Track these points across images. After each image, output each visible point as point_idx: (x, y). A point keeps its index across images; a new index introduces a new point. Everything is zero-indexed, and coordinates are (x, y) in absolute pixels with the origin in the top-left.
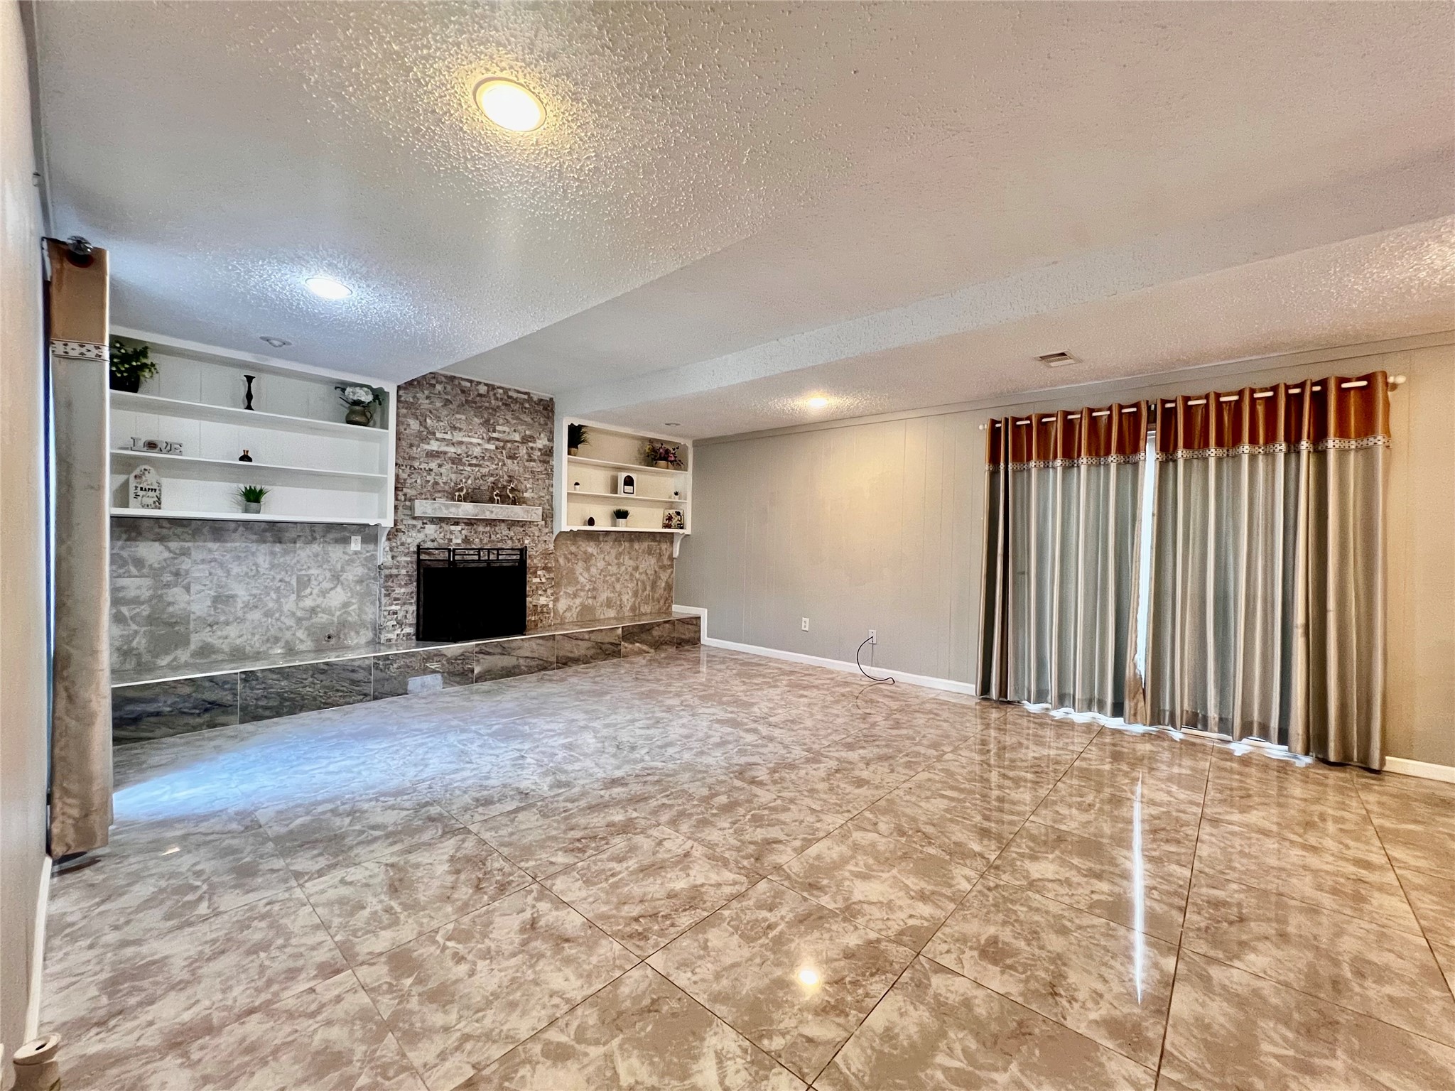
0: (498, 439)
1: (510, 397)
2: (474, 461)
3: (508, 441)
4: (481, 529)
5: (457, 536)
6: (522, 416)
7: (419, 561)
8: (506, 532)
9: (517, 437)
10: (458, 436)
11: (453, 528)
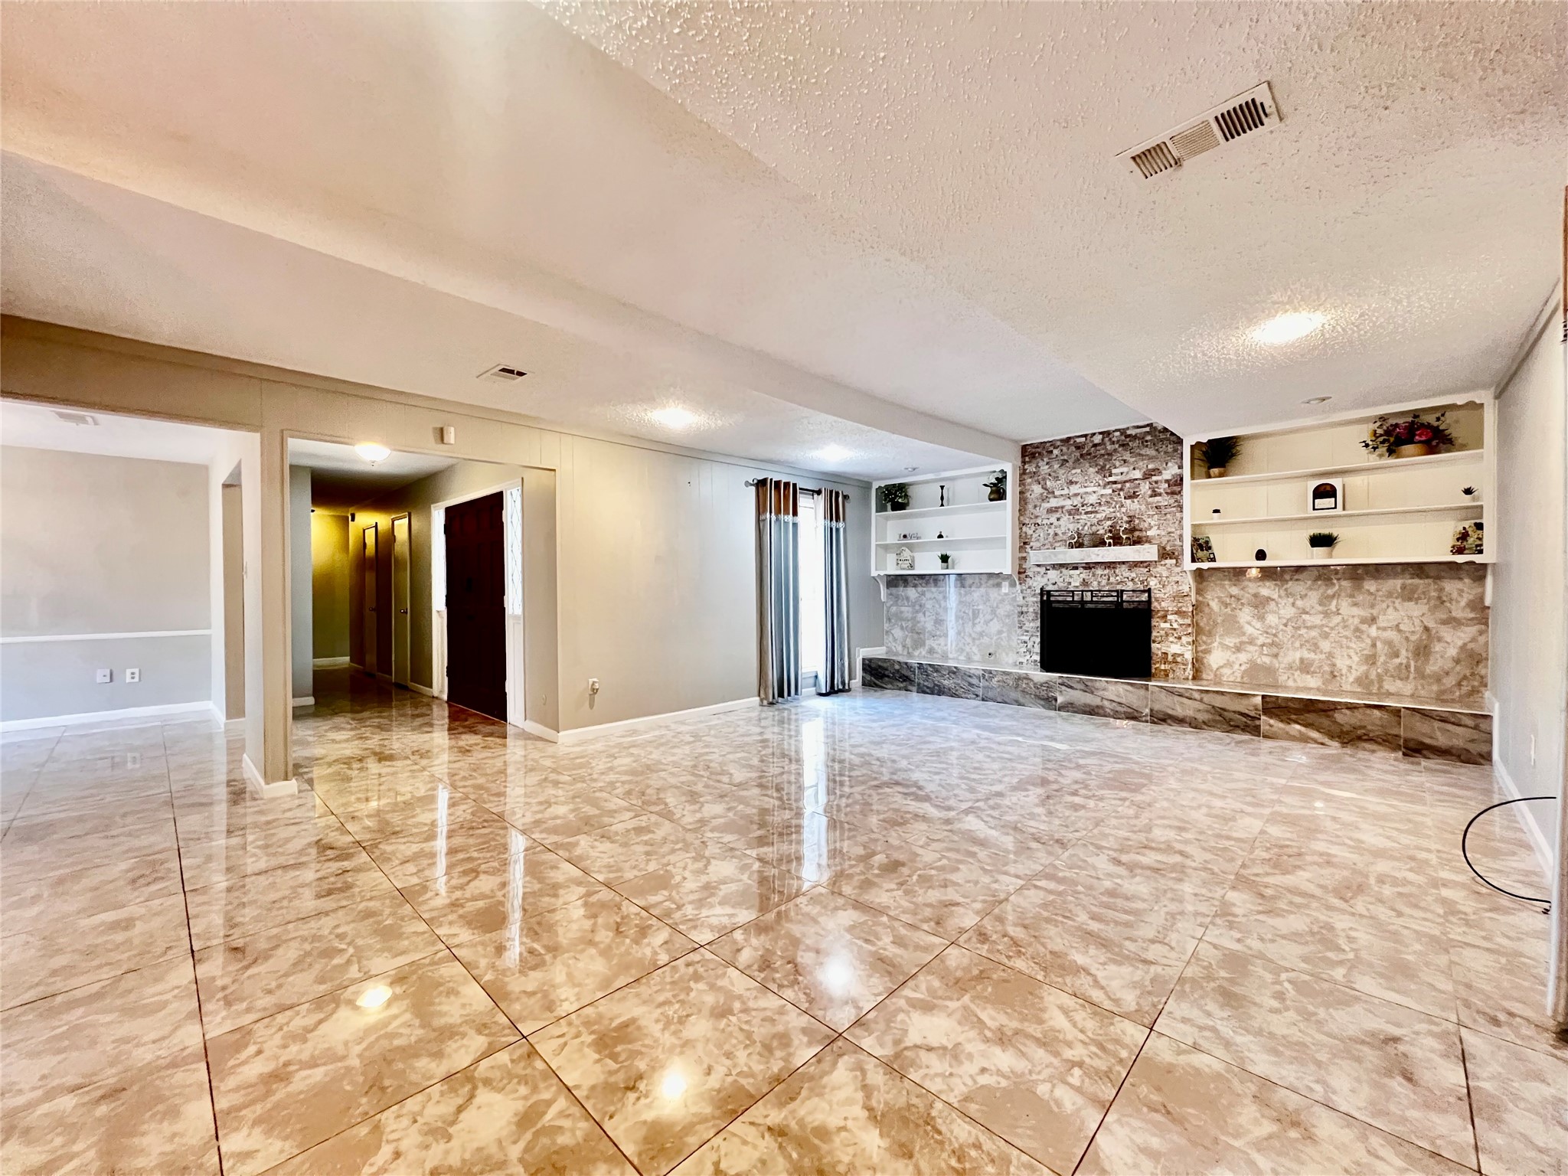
0: (1115, 483)
2: (1090, 509)
3: (1125, 482)
5: (1076, 579)
6: (1142, 452)
7: (1042, 601)
10: (1074, 489)
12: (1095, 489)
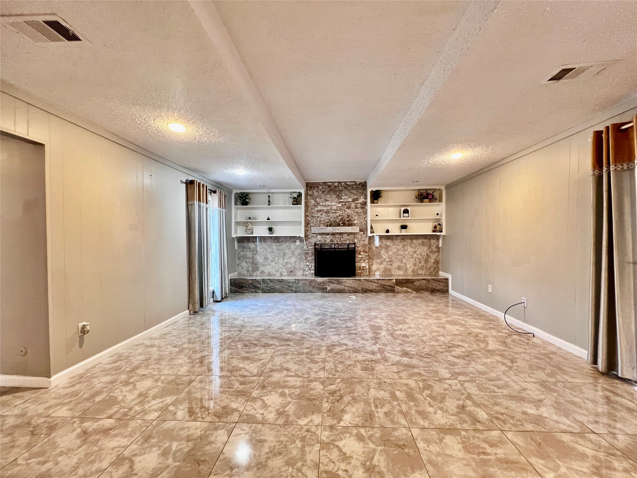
0: (343, 202)
1: (347, 185)
2: (333, 212)
3: (347, 202)
4: (337, 236)
5: (328, 239)
6: (352, 191)
7: (315, 248)
8: (347, 237)
9: (350, 200)
10: (328, 203)
11: (327, 236)
12: (335, 204)
